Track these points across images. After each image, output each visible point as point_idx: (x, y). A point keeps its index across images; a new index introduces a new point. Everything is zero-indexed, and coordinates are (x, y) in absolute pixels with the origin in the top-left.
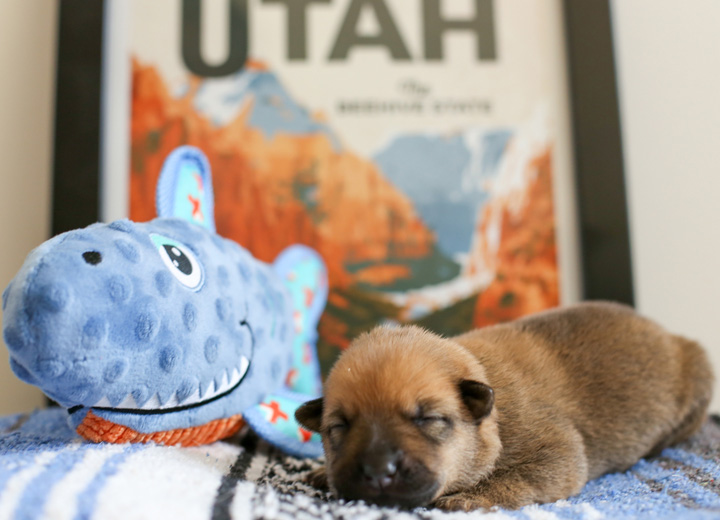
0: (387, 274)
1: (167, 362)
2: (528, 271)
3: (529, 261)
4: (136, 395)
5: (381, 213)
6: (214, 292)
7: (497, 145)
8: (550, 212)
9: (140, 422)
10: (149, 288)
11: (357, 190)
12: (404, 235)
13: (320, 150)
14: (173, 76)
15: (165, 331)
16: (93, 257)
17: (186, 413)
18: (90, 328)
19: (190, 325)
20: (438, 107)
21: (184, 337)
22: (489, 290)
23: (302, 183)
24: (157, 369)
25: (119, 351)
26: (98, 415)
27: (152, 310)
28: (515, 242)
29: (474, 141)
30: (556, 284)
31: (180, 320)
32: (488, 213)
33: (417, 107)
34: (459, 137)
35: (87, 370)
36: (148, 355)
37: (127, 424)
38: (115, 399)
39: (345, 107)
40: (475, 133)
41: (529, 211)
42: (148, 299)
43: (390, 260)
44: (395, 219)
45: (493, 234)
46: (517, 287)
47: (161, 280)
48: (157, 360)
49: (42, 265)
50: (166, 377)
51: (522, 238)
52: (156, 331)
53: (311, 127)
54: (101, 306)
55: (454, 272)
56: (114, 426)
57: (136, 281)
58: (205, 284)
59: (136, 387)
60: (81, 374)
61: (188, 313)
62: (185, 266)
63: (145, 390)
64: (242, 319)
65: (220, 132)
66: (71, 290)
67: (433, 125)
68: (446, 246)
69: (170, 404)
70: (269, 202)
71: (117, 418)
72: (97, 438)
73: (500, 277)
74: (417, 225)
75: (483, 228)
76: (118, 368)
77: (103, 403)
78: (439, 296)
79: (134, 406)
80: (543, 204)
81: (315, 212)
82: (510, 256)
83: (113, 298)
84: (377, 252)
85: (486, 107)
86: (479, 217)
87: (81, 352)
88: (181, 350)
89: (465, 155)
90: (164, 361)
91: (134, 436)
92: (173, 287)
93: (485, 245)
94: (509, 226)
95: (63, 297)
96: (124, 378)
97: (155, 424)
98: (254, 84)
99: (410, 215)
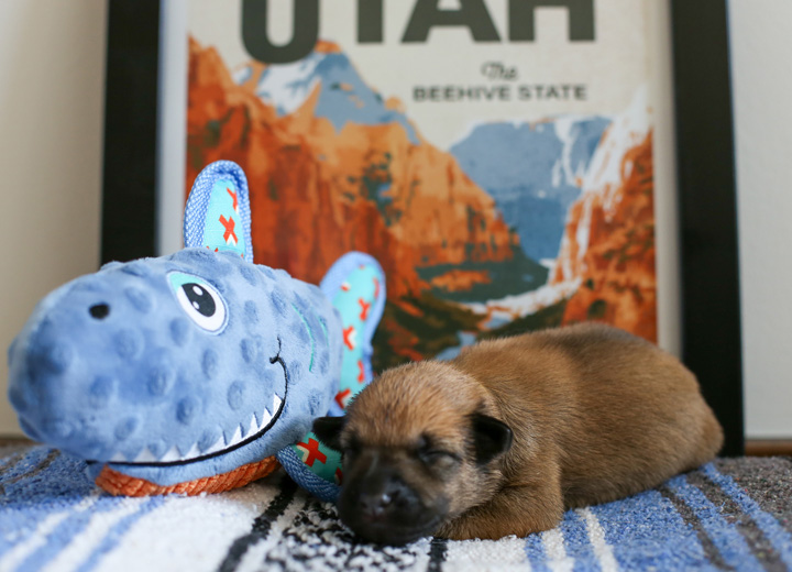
0: (464, 280)
1: (184, 415)
3: (621, 268)
5: (460, 211)
6: (240, 332)
7: (591, 136)
8: (649, 210)
9: (159, 475)
10: (162, 339)
11: (433, 186)
12: (484, 236)
13: (394, 142)
15: (181, 383)
16: (100, 311)
17: (211, 461)
18: (97, 387)
19: (210, 373)
20: (525, 92)
21: (204, 386)
23: (373, 178)
24: (174, 423)
25: (131, 407)
26: (115, 470)
27: (165, 361)
28: (604, 247)
29: (564, 130)
30: (653, 290)
31: (198, 368)
33: (503, 93)
35: (96, 430)
36: (162, 409)
37: (145, 477)
38: (129, 454)
39: (419, 94)
40: (566, 121)
41: (624, 208)
42: (161, 351)
43: (466, 266)
44: (475, 218)
45: (583, 235)
46: (609, 295)
47: (176, 329)
48: (174, 413)
49: (46, 324)
50: (184, 430)
52: (171, 384)
53: (386, 116)
54: (108, 364)
55: (540, 278)
56: (132, 479)
57: (147, 334)
58: (229, 324)
59: (152, 442)
60: (89, 434)
61: (208, 360)
62: (206, 306)
63: (162, 444)
64: (273, 356)
65: (286, 121)
67: (519, 113)
68: (530, 251)
69: (193, 454)
70: (338, 199)
71: (135, 472)
72: (116, 491)
73: (589, 284)
74: (500, 225)
76: (130, 425)
77: (118, 458)
78: (523, 304)
79: (152, 459)
80: (642, 201)
81: (388, 210)
82: (601, 261)
83: (121, 355)
84: (454, 256)
85: (579, 92)
86: (569, 219)
87: (88, 413)
88: (200, 401)
89: (557, 145)
90: (181, 413)
91: (153, 489)
92: (190, 335)
93: (575, 248)
94: (600, 226)
95: (66, 358)
96: (139, 432)
97: (176, 475)
98: (322, 68)
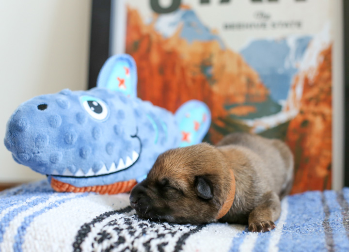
0: (244, 110)
1: (83, 154)
2: (316, 109)
3: (317, 104)
4: (70, 169)
5: (243, 80)
7: (304, 44)
8: (330, 79)
9: (75, 182)
10: (71, 120)
11: (231, 68)
12: (254, 91)
13: (214, 49)
14: (146, 14)
16: (43, 107)
17: (100, 178)
18: (39, 139)
19: (96, 137)
20: (274, 25)
21: (92, 142)
22: (295, 118)
23: (205, 65)
24: (78, 158)
27: (72, 130)
28: (310, 94)
29: (292, 43)
30: (331, 116)
31: (90, 135)
32: (297, 79)
33: (264, 26)
34: (284, 40)
35: (40, 157)
37: (69, 183)
38: (60, 171)
39: (228, 27)
40: (292, 38)
41: (319, 78)
42: (71, 125)
43: (247, 103)
44: (250, 82)
45: (299, 90)
46: (310, 117)
48: (78, 153)
49: (18, 111)
50: (83, 161)
51: (314, 92)
53: (211, 37)
54: (45, 129)
55: (278, 109)
57: (63, 117)
58: (109, 117)
59: (69, 165)
60: (38, 159)
62: (98, 109)
63: (74, 168)
64: (133, 134)
65: (167, 41)
66: (28, 122)
67: (271, 34)
68: (275, 96)
69: (90, 173)
70: (189, 75)
71: (64, 180)
73: (302, 112)
74: (261, 86)
75: (294, 87)
77: (55, 173)
78: (270, 121)
79: (71, 174)
80: (326, 74)
81: (211, 79)
82: (307, 102)
83: (51, 125)
84: (240, 99)
85: (299, 24)
86: (292, 82)
87: (36, 150)
88: (90, 149)
89: (287, 49)
92: (86, 120)
93: (295, 96)
94: (307, 86)
95: (25, 125)
97: (83, 183)
98: (184, 16)
99: (257, 81)
